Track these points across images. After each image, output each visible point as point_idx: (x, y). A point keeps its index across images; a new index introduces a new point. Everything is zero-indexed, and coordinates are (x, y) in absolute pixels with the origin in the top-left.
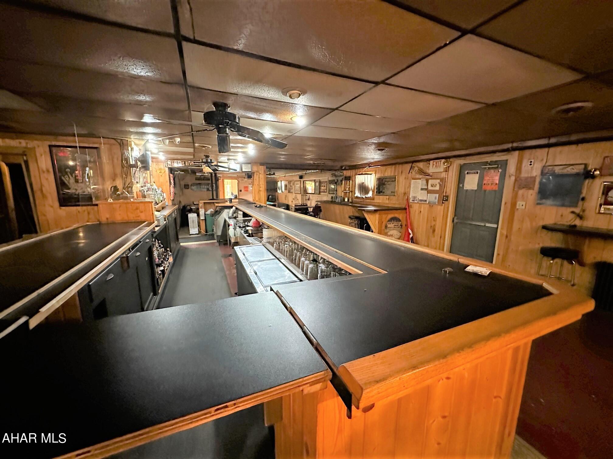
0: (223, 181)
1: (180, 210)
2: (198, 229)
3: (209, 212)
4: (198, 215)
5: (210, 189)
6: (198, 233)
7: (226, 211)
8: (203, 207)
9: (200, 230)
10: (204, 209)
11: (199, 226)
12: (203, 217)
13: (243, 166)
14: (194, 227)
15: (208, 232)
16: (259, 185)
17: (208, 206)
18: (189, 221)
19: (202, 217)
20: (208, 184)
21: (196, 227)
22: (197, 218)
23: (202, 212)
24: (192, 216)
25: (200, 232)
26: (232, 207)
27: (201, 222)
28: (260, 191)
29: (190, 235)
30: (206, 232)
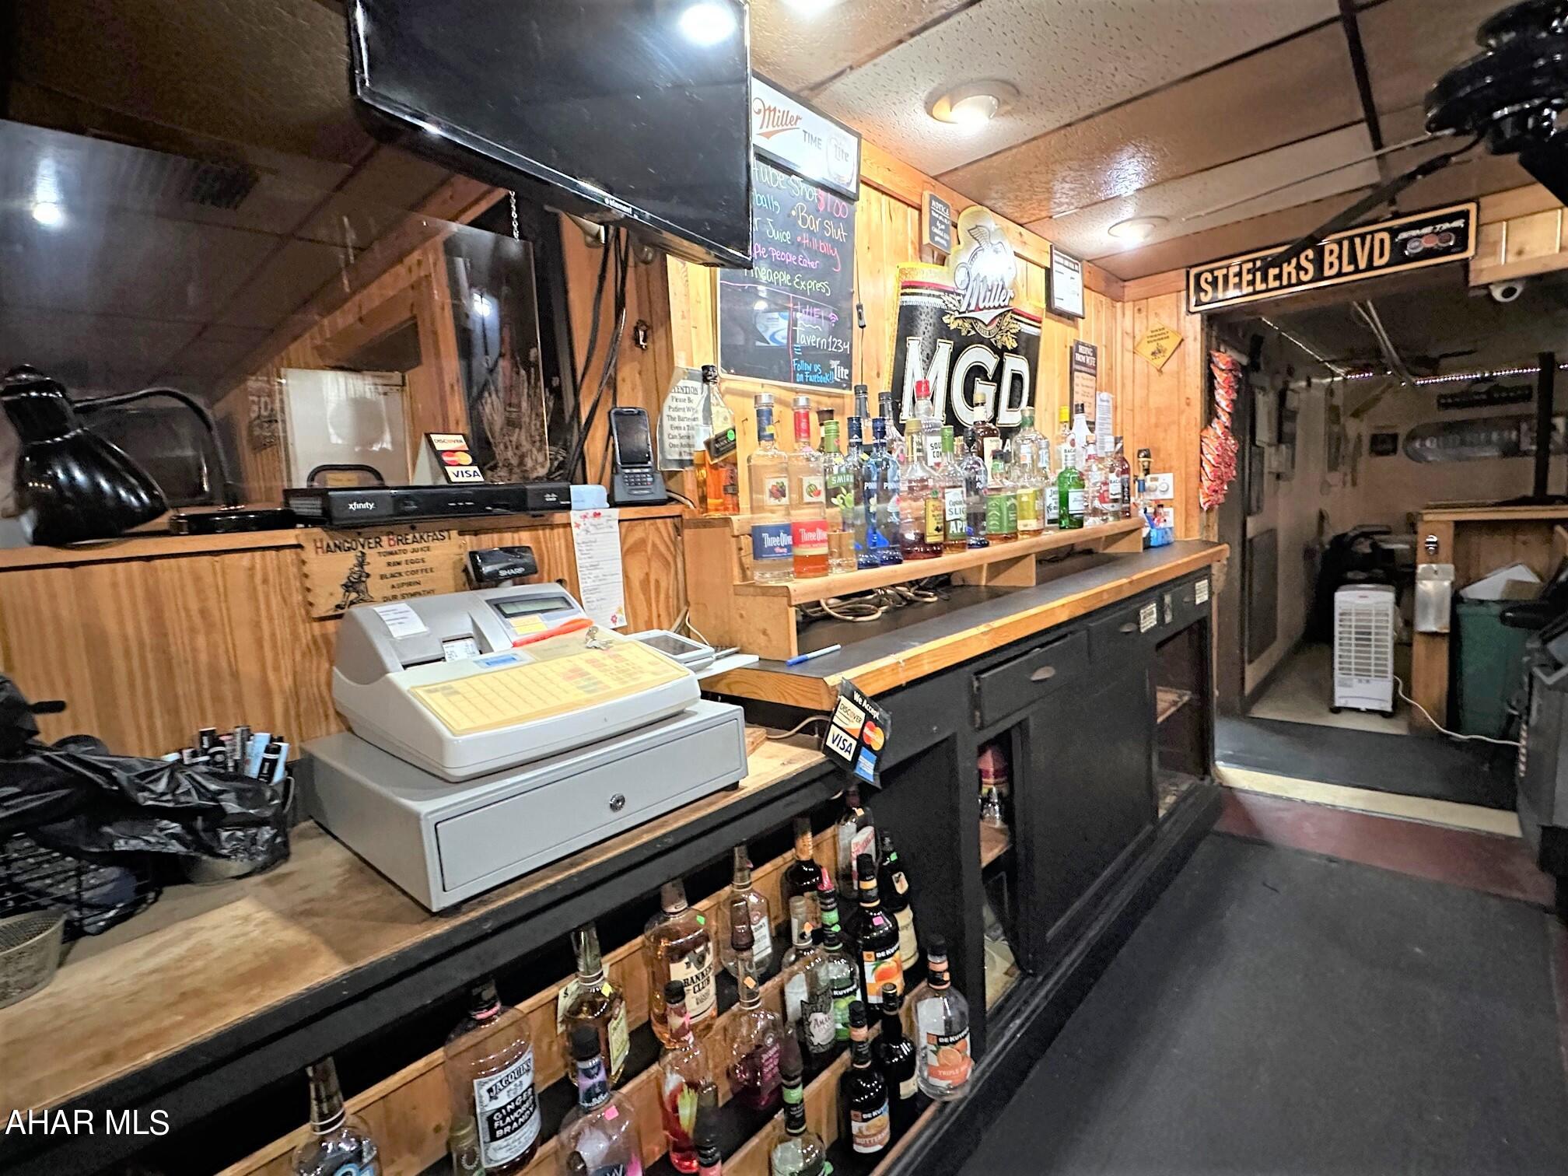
1: (1318, 559)
2: (1396, 684)
6: (1388, 708)
8: (1446, 551)
9: (1408, 691)
10: (1451, 567)
11: (1403, 672)
12: (1438, 618)
14: (1363, 672)
15: (1468, 717)
18: (1337, 629)
19: (1432, 621)
21: (1380, 674)
22: (1390, 618)
24: (1363, 601)
25: (1399, 707)
27: (1419, 648)
29: (1337, 710)
30: (1454, 721)
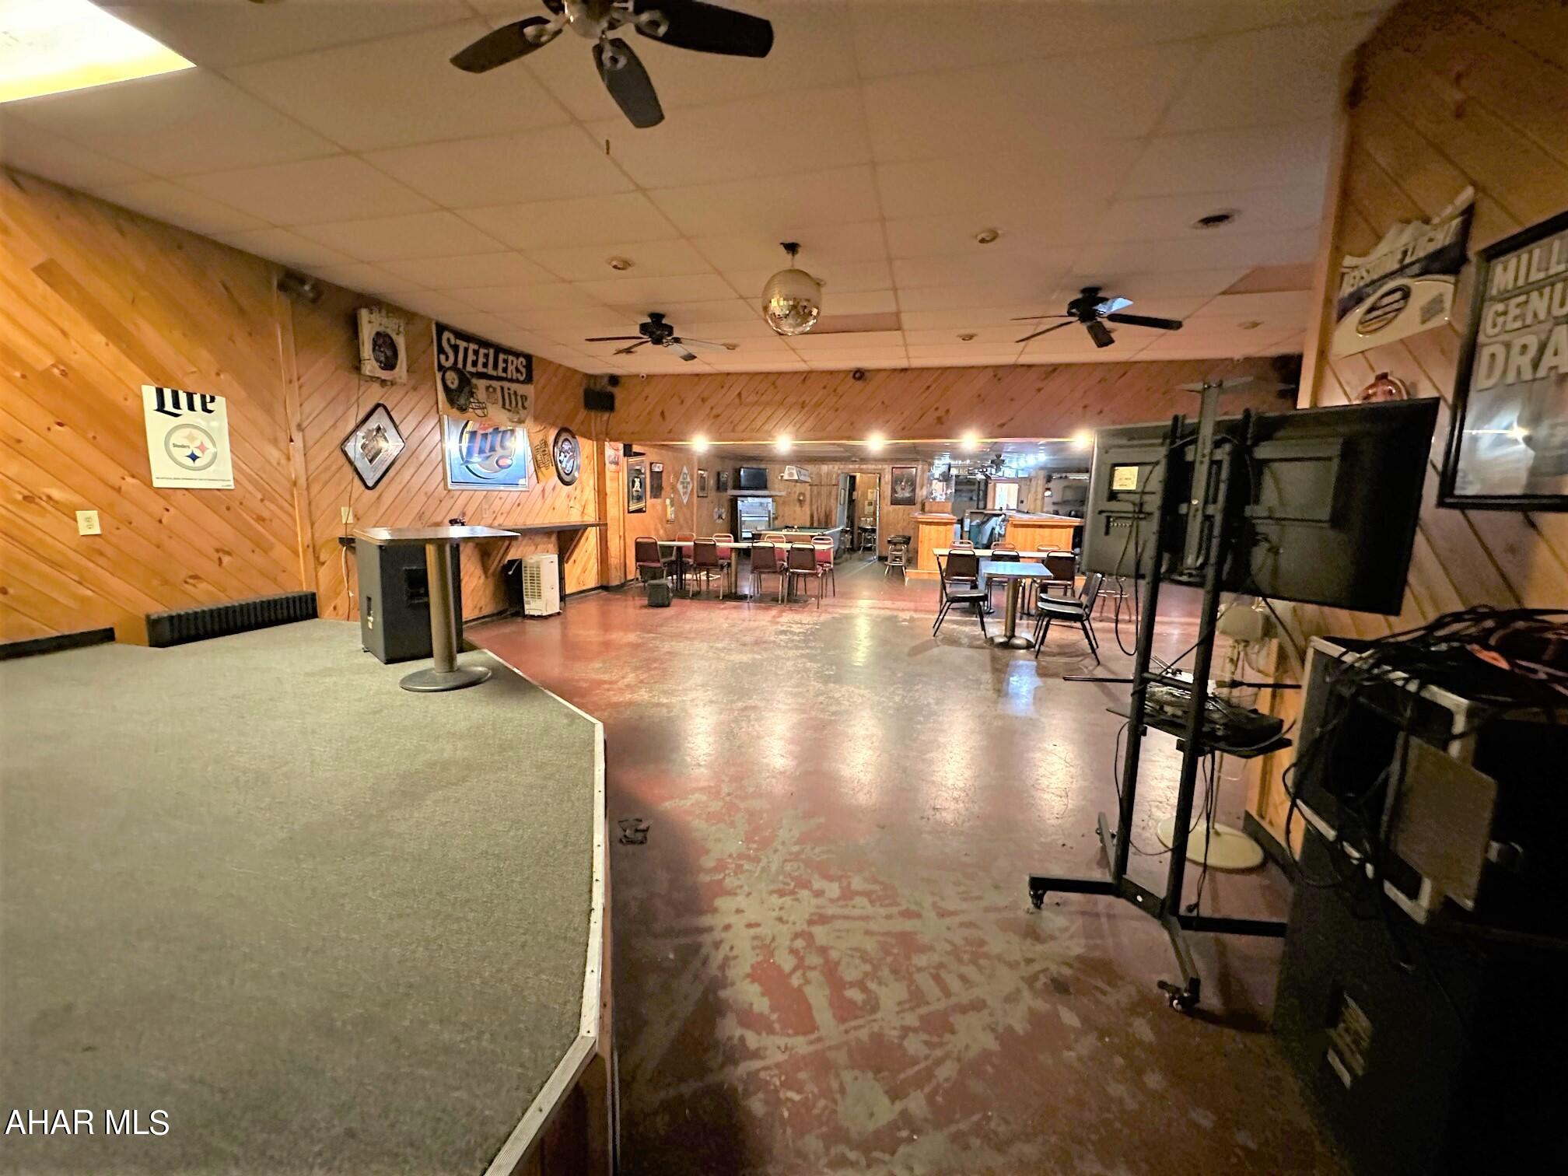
0: (995, 486)
3: (974, 523)
4: (962, 528)
5: (975, 498)
7: (995, 519)
13: (1020, 472)
16: (1036, 492)
17: (974, 515)
20: (972, 491)
23: (967, 522)
26: (1001, 515)
28: (1036, 500)
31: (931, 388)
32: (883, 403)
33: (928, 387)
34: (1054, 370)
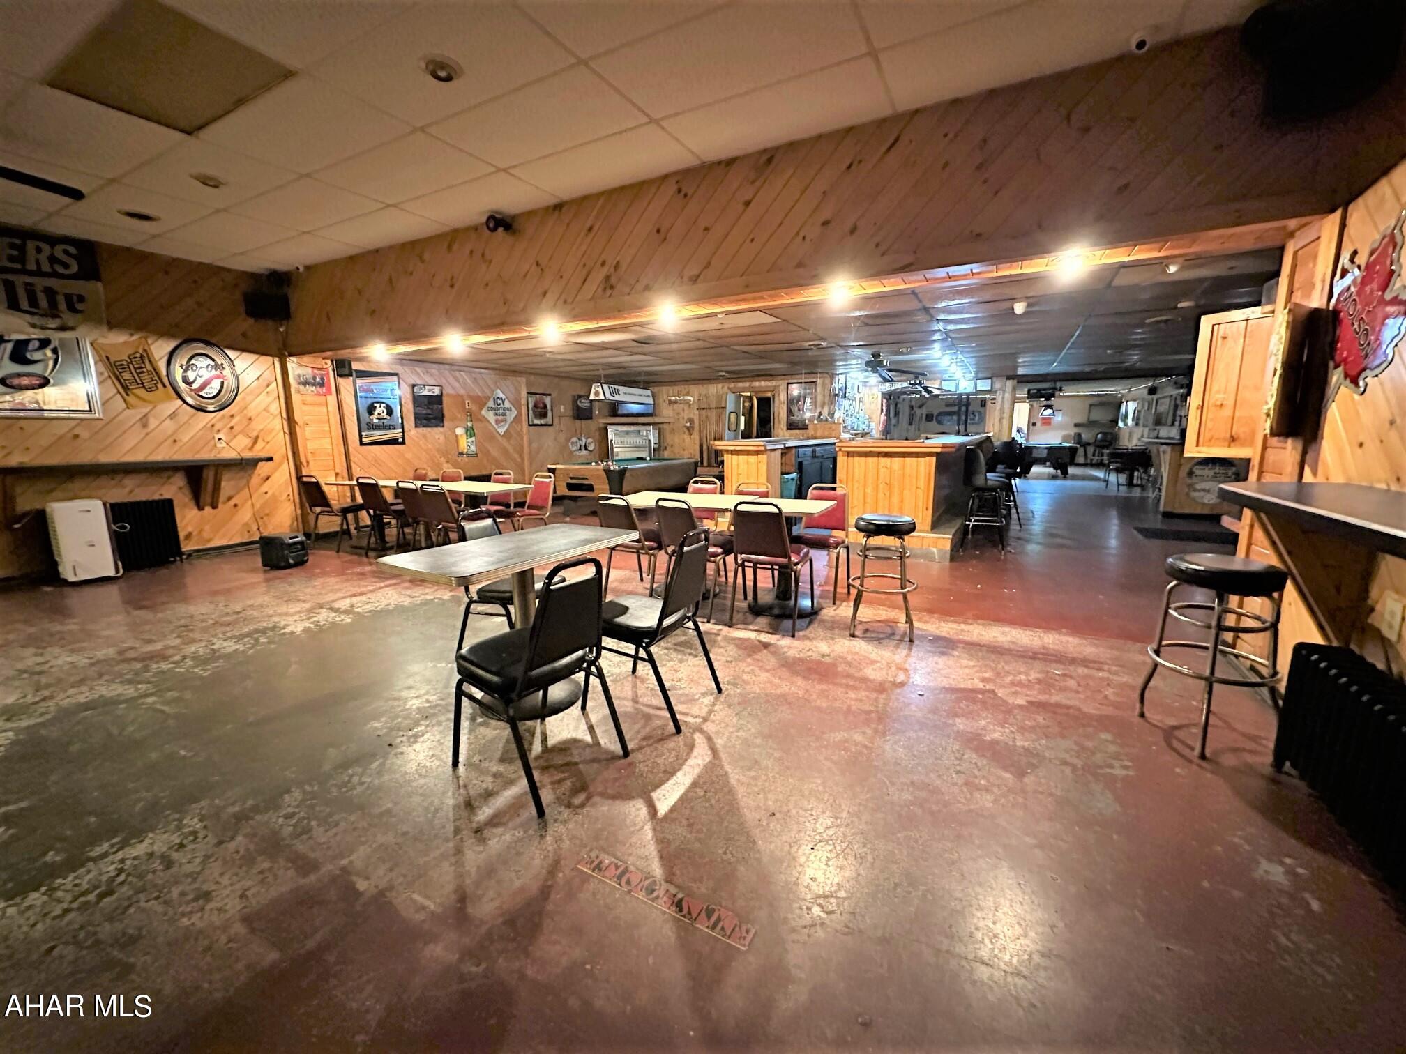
31: (596, 228)
32: (538, 264)
33: (590, 229)
34: (770, 160)
